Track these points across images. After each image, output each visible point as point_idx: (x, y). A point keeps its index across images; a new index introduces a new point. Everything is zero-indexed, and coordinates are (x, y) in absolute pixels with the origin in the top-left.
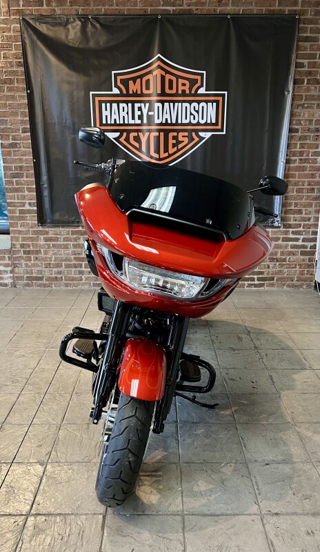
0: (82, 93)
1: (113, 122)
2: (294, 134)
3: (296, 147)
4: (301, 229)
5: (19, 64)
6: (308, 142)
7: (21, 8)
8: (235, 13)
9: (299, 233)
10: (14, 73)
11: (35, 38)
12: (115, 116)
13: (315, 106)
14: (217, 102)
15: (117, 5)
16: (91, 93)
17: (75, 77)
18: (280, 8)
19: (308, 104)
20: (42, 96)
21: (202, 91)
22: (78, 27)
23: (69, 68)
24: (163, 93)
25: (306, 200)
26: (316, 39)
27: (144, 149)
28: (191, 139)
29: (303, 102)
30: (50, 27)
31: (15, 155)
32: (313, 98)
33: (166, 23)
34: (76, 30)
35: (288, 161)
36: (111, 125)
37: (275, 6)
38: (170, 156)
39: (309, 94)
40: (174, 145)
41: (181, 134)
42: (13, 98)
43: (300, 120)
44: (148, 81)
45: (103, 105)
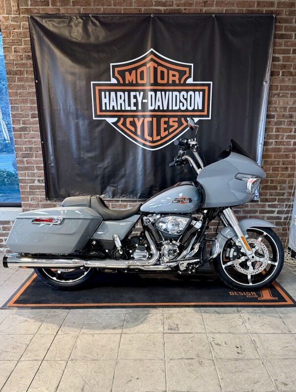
0: (84, 83)
1: (111, 109)
2: (271, 120)
3: (272, 131)
4: (276, 203)
5: (28, 58)
6: (283, 126)
7: (30, 7)
8: (219, 12)
9: (274, 206)
10: (24, 65)
11: (42, 34)
12: (113, 103)
13: (289, 95)
14: (204, 91)
15: (115, 5)
16: (92, 83)
17: (78, 69)
18: (258, 8)
19: (283, 93)
20: (49, 86)
21: (190, 81)
22: (81, 25)
23: (72, 62)
24: (155, 83)
25: (280, 177)
26: (290, 37)
27: (139, 133)
28: (180, 124)
29: (278, 91)
30: (56, 24)
31: (25, 138)
32: (287, 88)
33: (158, 21)
34: (78, 27)
35: (265, 144)
36: (110, 111)
37: (254, 6)
38: (162, 138)
39: (284, 84)
40: (165, 130)
41: (171, 119)
42: (23, 87)
43: (276, 108)
44: (142, 72)
45: (103, 93)
